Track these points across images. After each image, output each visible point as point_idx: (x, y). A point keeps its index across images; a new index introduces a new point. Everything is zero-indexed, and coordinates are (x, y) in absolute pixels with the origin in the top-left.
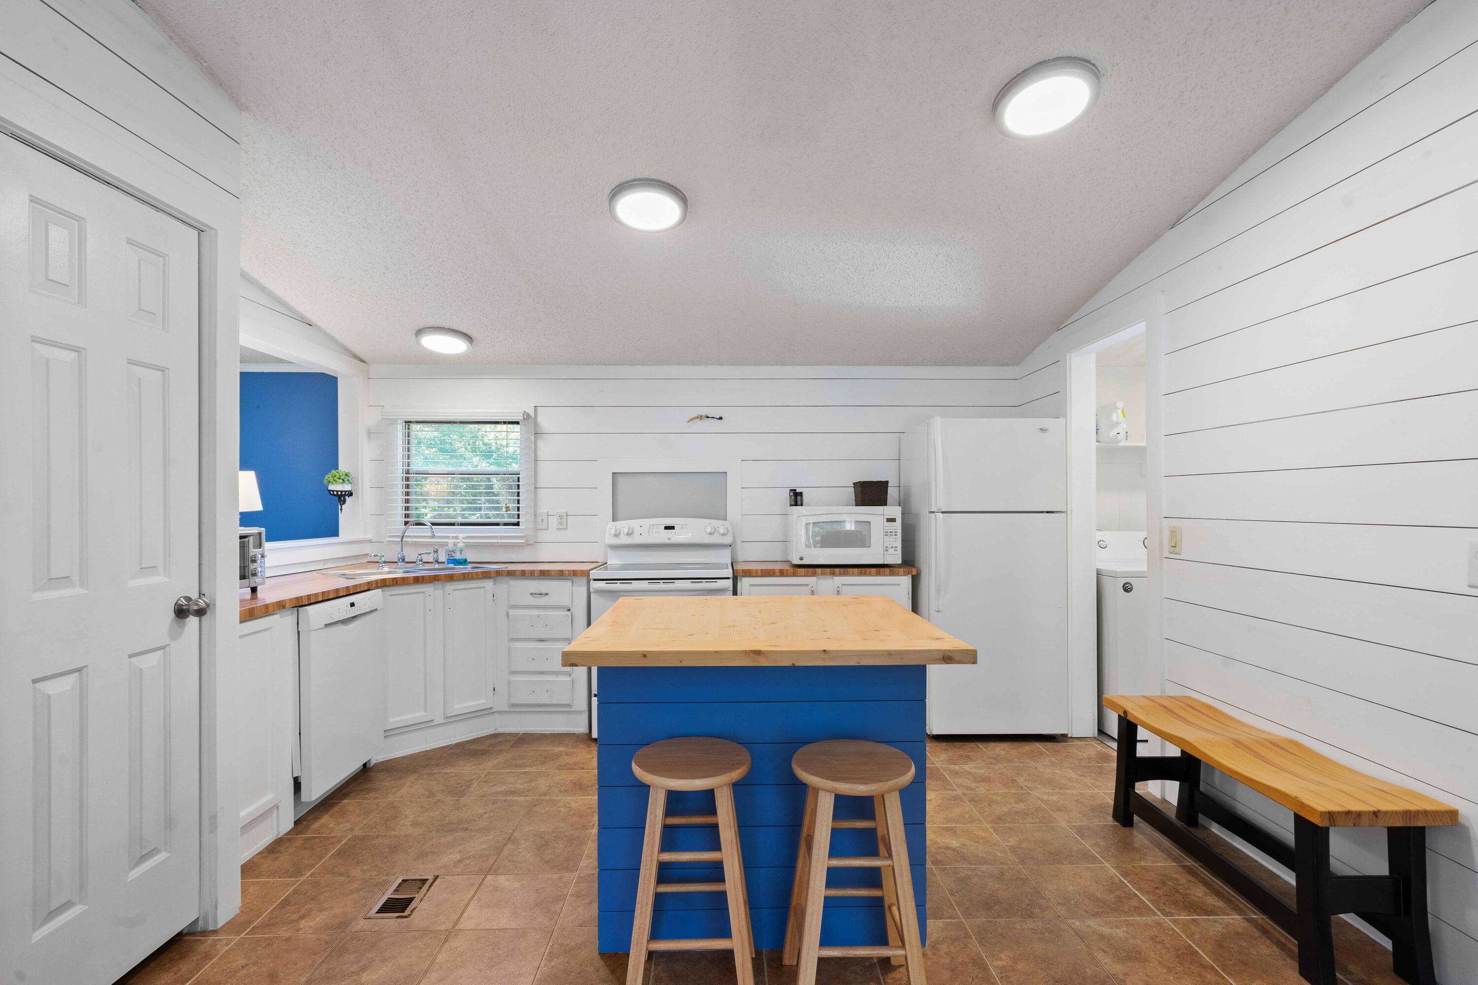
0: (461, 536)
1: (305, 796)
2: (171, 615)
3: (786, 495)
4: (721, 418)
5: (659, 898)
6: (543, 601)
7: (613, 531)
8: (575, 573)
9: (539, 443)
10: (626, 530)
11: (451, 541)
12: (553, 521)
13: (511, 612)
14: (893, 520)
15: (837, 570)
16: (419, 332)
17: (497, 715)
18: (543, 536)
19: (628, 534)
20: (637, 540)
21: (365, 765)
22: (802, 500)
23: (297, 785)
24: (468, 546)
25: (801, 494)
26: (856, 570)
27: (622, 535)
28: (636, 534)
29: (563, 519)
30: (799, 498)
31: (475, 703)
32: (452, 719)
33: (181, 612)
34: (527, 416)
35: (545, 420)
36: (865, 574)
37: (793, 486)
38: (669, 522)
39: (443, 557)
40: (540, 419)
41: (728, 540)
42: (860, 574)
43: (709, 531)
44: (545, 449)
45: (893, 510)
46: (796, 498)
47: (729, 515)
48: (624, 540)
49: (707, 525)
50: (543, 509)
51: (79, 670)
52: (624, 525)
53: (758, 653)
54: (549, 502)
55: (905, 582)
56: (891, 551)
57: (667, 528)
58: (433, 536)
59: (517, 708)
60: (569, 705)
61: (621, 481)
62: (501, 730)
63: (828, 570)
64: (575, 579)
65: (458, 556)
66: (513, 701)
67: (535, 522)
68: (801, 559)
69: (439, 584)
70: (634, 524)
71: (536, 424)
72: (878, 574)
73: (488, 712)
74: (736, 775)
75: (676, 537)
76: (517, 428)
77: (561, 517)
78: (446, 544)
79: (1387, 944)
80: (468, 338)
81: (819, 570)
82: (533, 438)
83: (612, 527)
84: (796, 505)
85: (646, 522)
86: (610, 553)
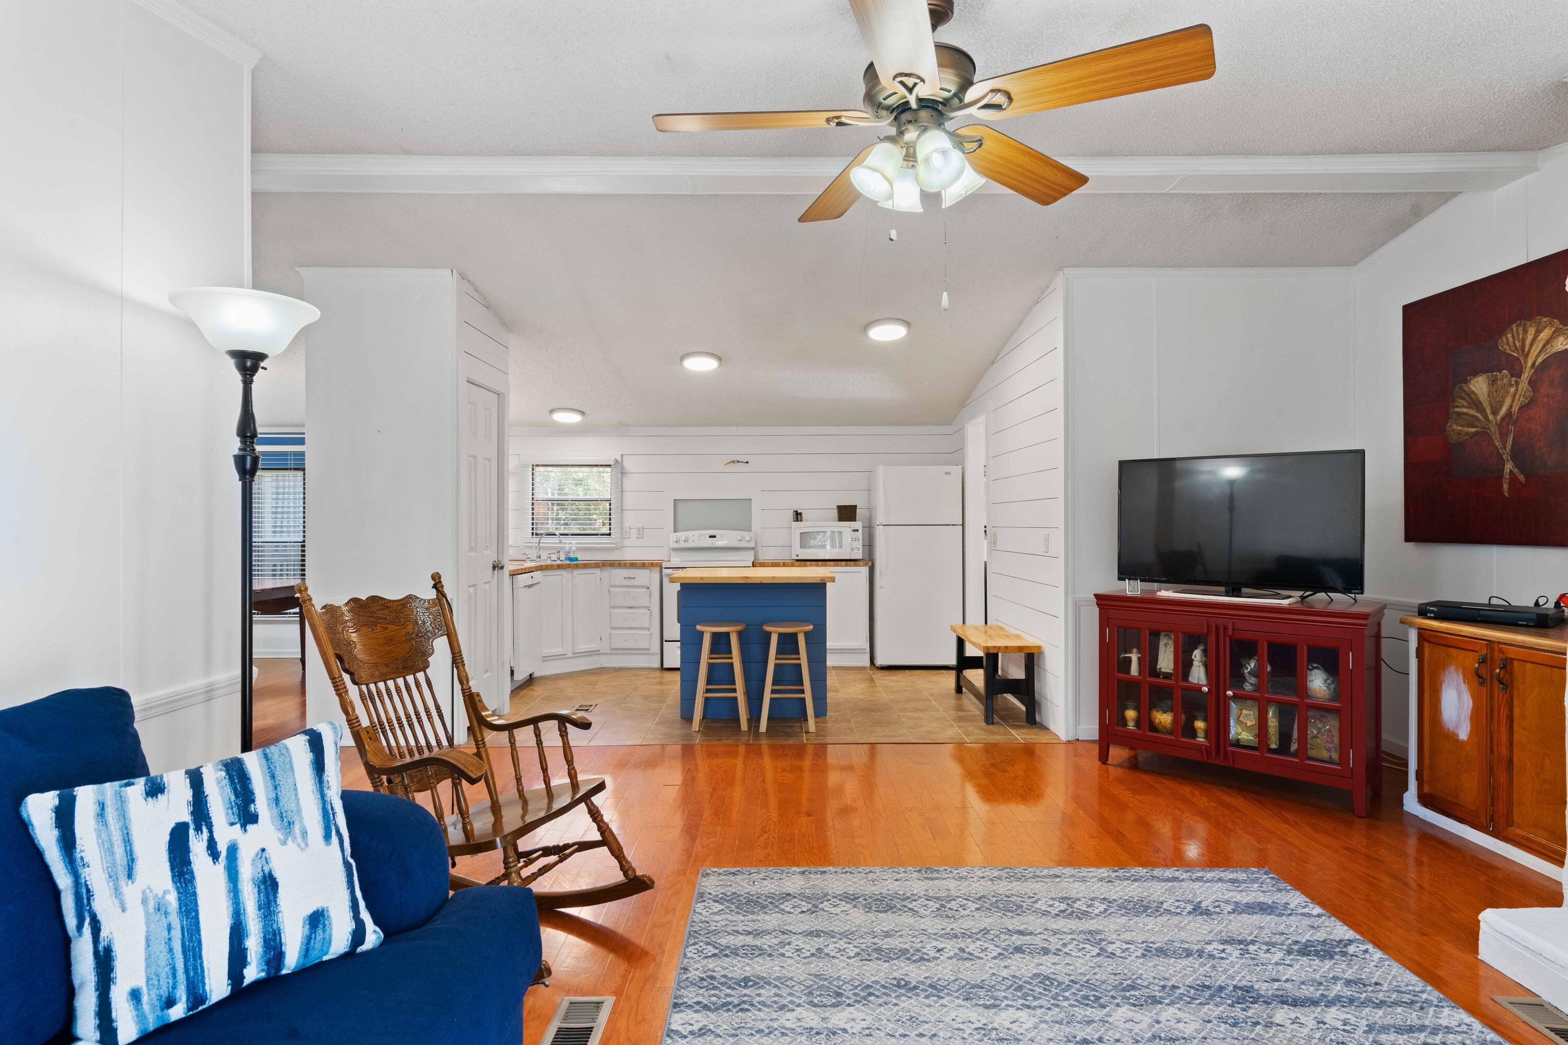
0: (574, 542)
1: (516, 677)
2: (491, 569)
3: (791, 515)
4: (747, 462)
5: (707, 700)
6: (632, 582)
7: (675, 539)
8: (652, 565)
9: (624, 480)
10: (683, 538)
11: (567, 546)
12: (634, 533)
13: (612, 590)
14: (857, 531)
15: (820, 563)
16: (552, 411)
17: (602, 656)
18: (627, 542)
19: (685, 541)
20: (690, 544)
21: (531, 675)
22: (801, 518)
23: (512, 672)
24: (578, 549)
25: (801, 514)
26: (832, 563)
27: (681, 542)
28: (690, 540)
29: (640, 531)
30: (799, 516)
31: (589, 646)
32: (577, 655)
33: (494, 567)
34: (616, 461)
35: (628, 464)
36: (838, 566)
37: (796, 508)
38: (712, 533)
39: (563, 557)
40: (625, 464)
41: (752, 545)
42: (835, 566)
43: (739, 538)
44: (628, 483)
45: (858, 525)
46: (798, 516)
47: (753, 529)
48: (682, 545)
49: (738, 534)
50: (627, 523)
51: (475, 586)
52: (682, 535)
53: (747, 578)
54: (630, 520)
55: (864, 571)
56: (855, 551)
57: (710, 537)
58: (561, 542)
59: (616, 651)
60: (648, 649)
61: (680, 505)
62: (605, 665)
63: (814, 563)
64: (652, 568)
65: (572, 556)
66: (613, 647)
67: (622, 533)
68: (797, 556)
69: (569, 571)
70: (689, 534)
71: (622, 467)
72: (846, 566)
73: (596, 653)
74: (739, 628)
75: (719, 543)
76: (608, 469)
77: (639, 530)
78: (564, 548)
79: (1024, 708)
80: (582, 413)
81: (808, 563)
82: (620, 476)
83: (674, 536)
84: (797, 521)
85: (697, 533)
86: (673, 553)
